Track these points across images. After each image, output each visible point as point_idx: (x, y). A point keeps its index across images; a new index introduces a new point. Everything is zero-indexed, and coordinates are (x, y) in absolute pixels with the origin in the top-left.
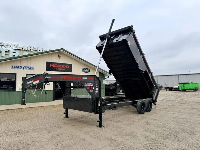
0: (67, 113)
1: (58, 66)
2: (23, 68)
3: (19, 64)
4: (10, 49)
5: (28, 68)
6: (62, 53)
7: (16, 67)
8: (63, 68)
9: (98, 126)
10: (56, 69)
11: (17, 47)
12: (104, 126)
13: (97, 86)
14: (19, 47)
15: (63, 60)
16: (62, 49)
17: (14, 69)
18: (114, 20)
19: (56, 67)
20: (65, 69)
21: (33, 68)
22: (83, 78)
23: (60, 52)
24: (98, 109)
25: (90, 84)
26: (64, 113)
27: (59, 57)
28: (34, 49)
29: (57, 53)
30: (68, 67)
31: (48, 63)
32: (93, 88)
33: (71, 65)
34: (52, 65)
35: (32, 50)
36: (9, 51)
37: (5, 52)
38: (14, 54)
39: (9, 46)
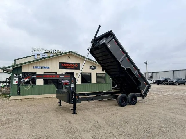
0: (60, 103)
1: (69, 65)
2: (41, 68)
3: (38, 65)
4: (40, 52)
5: (45, 67)
6: (71, 55)
7: (36, 67)
8: (72, 66)
9: (72, 114)
10: (67, 67)
11: (45, 51)
12: (77, 114)
13: (72, 83)
14: (47, 51)
15: (73, 60)
16: (71, 52)
17: (35, 69)
18: (100, 26)
19: (67, 66)
20: (74, 68)
21: (48, 68)
22: (61, 76)
23: (70, 54)
24: (73, 100)
25: (66, 81)
26: (58, 103)
27: (69, 58)
28: (58, 52)
29: (67, 55)
30: (76, 65)
31: (60, 63)
32: (69, 84)
33: (79, 64)
34: (64, 64)
35: (57, 52)
36: (40, 54)
37: (37, 55)
38: (43, 56)
39: (40, 50)
